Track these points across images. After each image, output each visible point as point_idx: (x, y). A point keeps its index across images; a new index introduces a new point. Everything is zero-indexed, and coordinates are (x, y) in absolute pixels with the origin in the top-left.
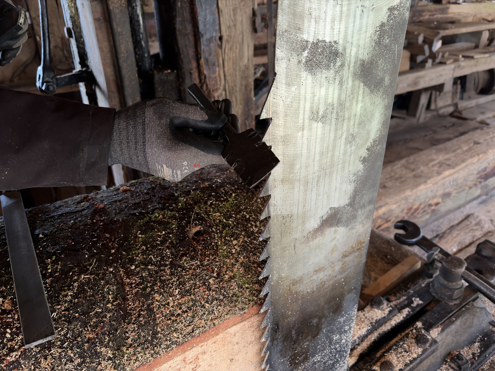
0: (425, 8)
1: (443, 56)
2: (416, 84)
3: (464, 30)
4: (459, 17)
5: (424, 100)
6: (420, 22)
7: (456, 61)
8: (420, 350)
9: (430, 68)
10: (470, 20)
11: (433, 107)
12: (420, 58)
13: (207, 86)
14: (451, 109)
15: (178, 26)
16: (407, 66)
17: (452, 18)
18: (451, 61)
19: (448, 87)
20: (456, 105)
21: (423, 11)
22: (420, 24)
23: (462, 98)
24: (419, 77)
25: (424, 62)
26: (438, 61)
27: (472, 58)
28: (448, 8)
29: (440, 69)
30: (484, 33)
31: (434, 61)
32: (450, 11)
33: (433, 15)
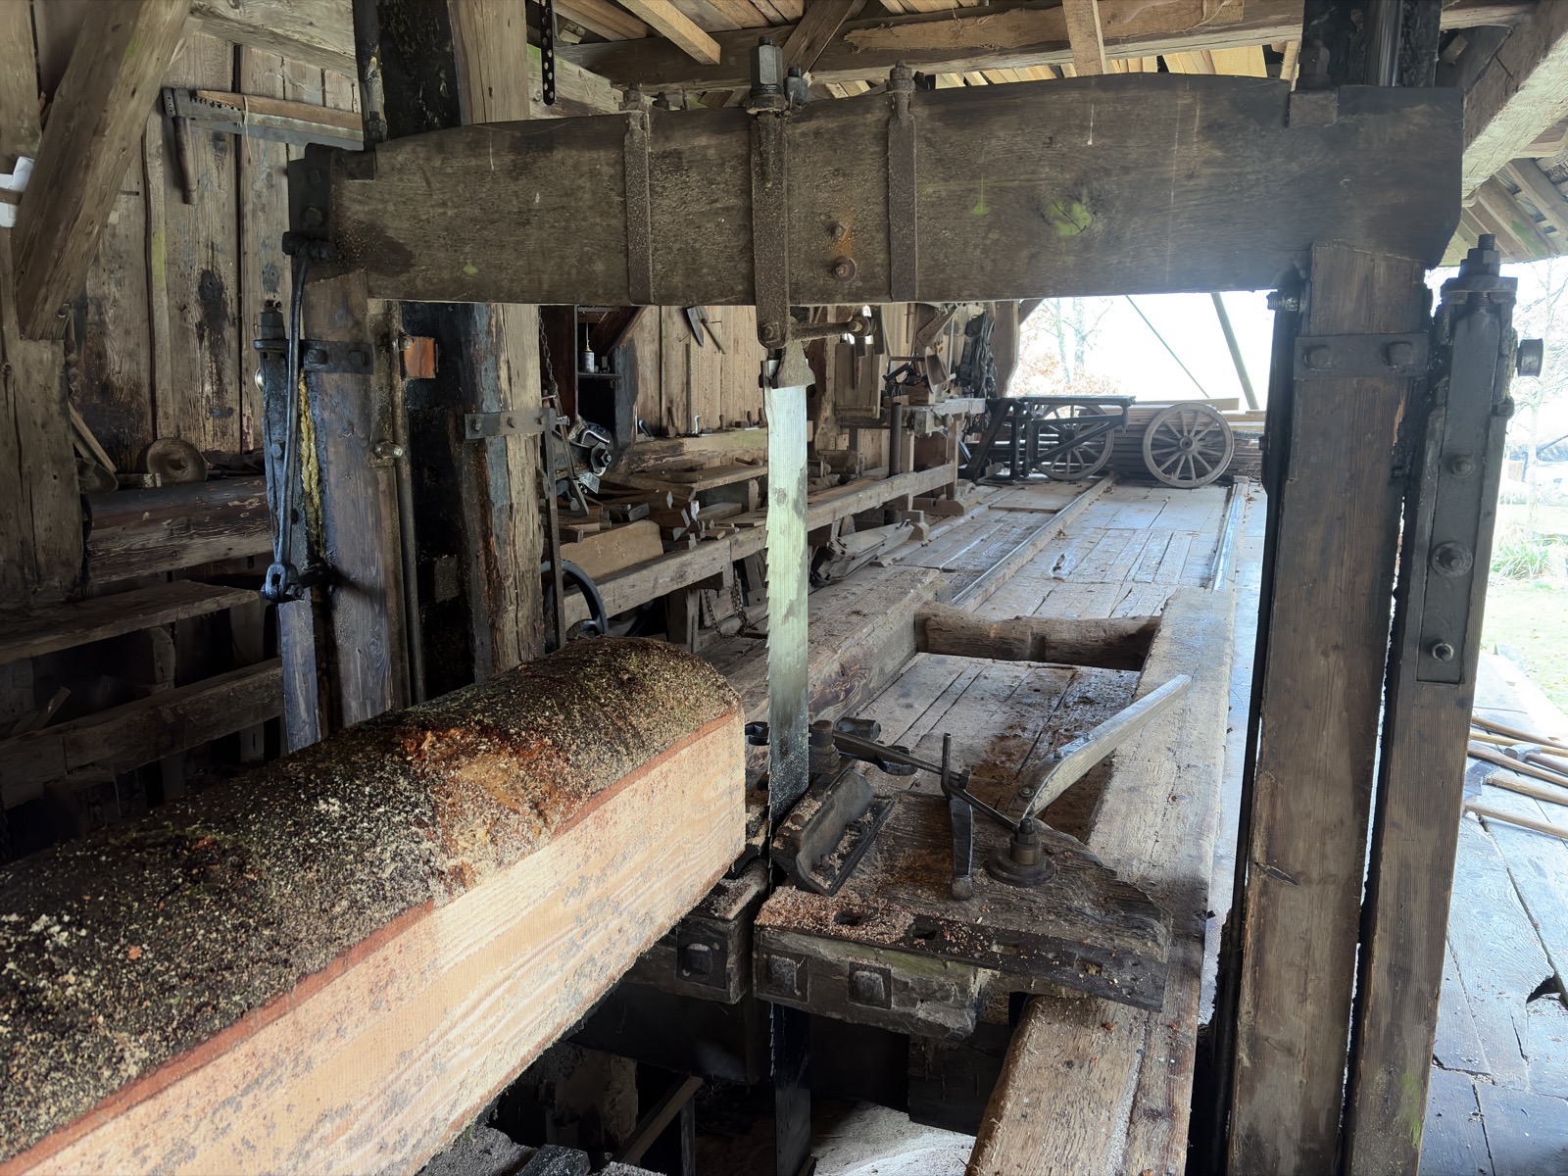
0: (646, 447)
1: (707, 528)
2: (682, 576)
3: (720, 482)
4: (702, 459)
5: (692, 610)
6: (643, 471)
7: (730, 533)
8: (820, 803)
9: (695, 548)
10: (717, 463)
11: (708, 622)
12: (677, 533)
13: (498, 571)
14: (736, 624)
15: (464, 495)
16: (659, 549)
17: (691, 461)
18: (723, 533)
19: (728, 580)
20: (742, 615)
21: (643, 453)
22: (644, 474)
23: (747, 603)
24: (684, 565)
25: (685, 539)
26: (703, 535)
27: (751, 526)
28: (681, 445)
29: (711, 547)
30: (751, 483)
31: (697, 536)
32: (686, 449)
33: (661, 459)
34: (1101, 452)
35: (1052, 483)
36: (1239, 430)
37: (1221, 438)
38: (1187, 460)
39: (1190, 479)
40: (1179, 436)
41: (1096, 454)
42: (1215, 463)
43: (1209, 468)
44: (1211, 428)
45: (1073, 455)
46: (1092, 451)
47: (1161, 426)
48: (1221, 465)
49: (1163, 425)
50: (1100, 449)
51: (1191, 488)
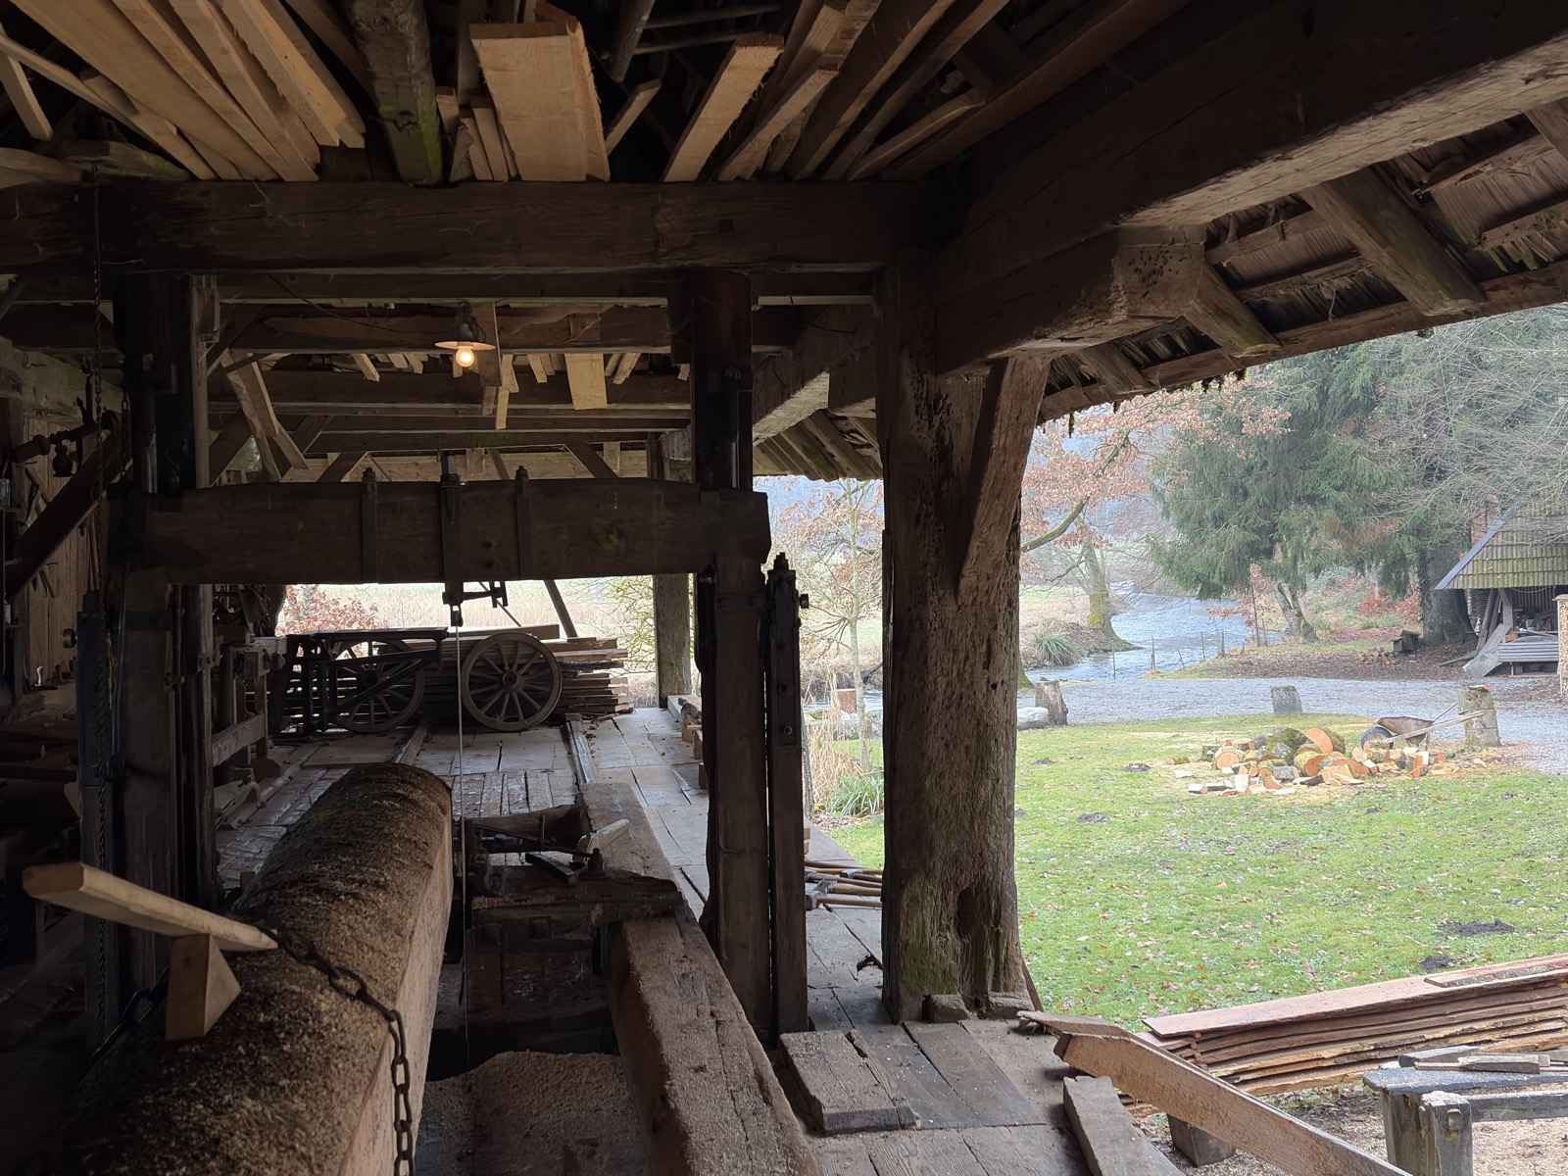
34: (411, 695)
35: (356, 737)
36: (566, 661)
37: (547, 671)
38: (511, 698)
39: (517, 720)
40: (500, 671)
41: (406, 699)
42: (543, 700)
43: (538, 707)
44: (534, 661)
45: (377, 701)
46: (400, 696)
47: (477, 661)
48: (551, 702)
49: (481, 659)
50: (409, 692)
51: (519, 731)
